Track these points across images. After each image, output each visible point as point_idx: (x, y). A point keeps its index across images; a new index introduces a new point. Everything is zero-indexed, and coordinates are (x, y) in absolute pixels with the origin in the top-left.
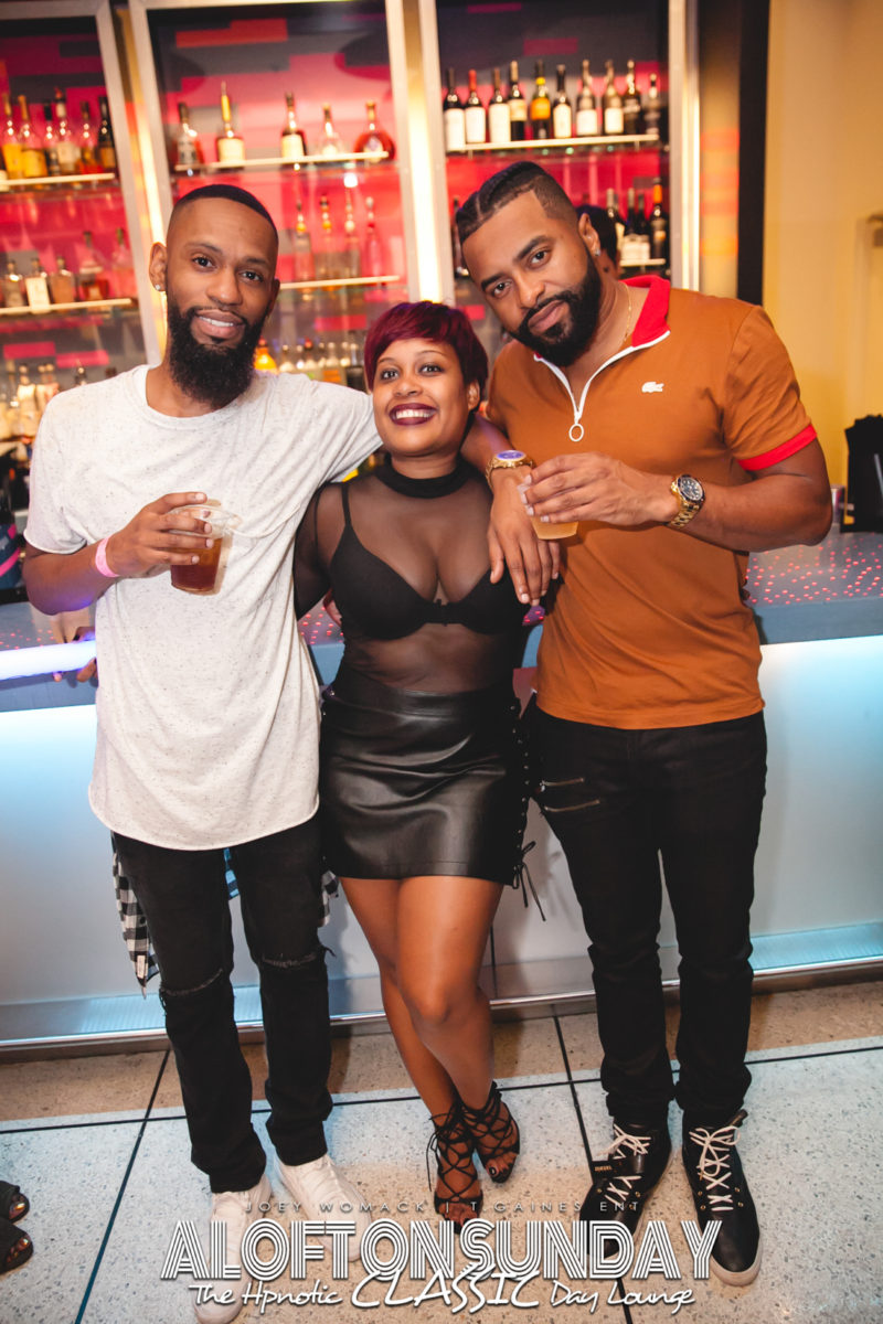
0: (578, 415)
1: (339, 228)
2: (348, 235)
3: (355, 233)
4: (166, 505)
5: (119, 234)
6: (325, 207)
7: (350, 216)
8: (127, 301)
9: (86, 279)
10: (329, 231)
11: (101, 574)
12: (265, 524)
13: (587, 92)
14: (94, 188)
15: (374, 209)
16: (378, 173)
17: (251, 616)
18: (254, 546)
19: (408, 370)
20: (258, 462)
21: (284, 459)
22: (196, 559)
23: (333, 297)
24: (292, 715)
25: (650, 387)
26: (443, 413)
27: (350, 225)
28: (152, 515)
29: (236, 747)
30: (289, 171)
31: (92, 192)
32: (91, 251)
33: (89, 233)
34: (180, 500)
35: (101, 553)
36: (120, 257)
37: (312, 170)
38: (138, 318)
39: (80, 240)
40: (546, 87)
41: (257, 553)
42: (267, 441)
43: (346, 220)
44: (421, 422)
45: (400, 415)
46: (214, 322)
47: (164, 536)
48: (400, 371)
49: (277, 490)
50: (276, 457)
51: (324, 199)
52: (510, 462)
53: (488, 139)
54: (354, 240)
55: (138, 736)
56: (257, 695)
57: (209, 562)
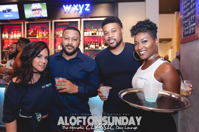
13: (100, 30)
14: (46, 38)
40: (96, 30)
53: (89, 35)
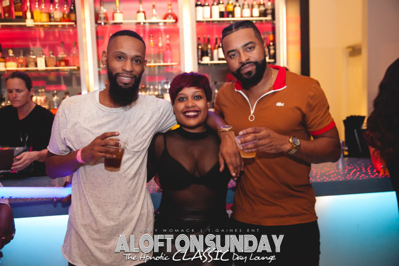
0: (252, 112)
1: (156, 45)
2: (159, 48)
3: (162, 47)
4: (104, 136)
5: (74, 44)
6: (151, 38)
7: (160, 41)
8: (75, 68)
9: (60, 59)
10: (153, 46)
11: (78, 162)
12: (139, 147)
13: (246, 3)
14: (67, 27)
15: (169, 39)
16: (171, 27)
17: (132, 180)
18: (135, 155)
19: (190, 98)
20: (138, 125)
21: (147, 124)
22: (115, 156)
23: (153, 70)
24: (144, 219)
25: (279, 104)
26: (202, 113)
27: (160, 45)
28: (99, 140)
29: (123, 230)
30: (139, 25)
31: (65, 29)
32: (63, 49)
33: (63, 43)
34: (110, 135)
35: (79, 154)
36: (74, 51)
37: (147, 25)
38: (80, 74)
39: (59, 45)
41: (135, 157)
42: (141, 118)
43: (159, 42)
44: (195, 117)
45: (188, 114)
46: (124, 78)
47: (104, 148)
48: (187, 98)
49: (144, 135)
50: (144, 123)
51: (151, 35)
52: (227, 129)
53: (211, 17)
54: (161, 50)
55: (85, 225)
56: (132, 210)
57: (119, 158)
